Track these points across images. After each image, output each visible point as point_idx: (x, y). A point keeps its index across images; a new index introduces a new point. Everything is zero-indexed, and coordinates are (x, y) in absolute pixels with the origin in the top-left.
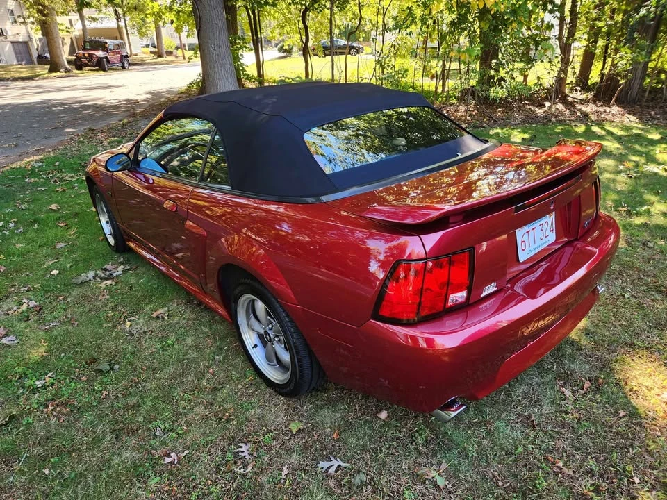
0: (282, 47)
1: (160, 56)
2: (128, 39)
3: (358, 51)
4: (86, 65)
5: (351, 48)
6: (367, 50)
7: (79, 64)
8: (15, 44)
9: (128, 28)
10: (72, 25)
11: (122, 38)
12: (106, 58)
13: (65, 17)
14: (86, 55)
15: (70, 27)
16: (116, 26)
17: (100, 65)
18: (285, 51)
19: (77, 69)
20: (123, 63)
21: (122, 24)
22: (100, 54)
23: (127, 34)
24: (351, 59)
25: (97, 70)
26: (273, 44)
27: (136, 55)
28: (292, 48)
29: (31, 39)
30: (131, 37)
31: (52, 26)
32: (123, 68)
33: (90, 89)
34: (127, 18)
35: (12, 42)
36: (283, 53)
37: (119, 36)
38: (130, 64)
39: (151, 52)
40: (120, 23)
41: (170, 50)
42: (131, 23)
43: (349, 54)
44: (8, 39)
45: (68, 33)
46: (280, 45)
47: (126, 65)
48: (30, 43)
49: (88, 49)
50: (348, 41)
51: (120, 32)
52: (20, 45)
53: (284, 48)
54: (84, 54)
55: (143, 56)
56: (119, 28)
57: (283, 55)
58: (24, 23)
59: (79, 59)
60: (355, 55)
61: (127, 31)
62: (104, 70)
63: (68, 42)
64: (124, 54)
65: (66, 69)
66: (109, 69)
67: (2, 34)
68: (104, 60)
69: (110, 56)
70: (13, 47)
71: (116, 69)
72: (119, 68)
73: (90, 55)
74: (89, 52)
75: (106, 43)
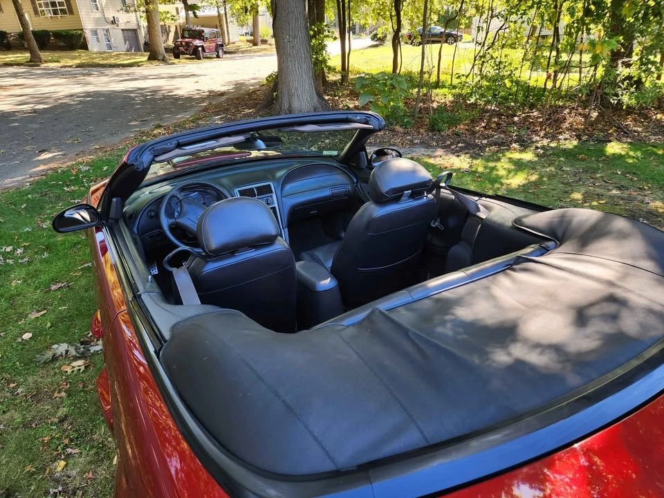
0: (375, 35)
1: (255, 44)
2: (227, 27)
3: (456, 39)
4: (183, 53)
5: (449, 35)
6: (466, 37)
7: (177, 52)
8: (125, 32)
9: (228, 16)
10: (178, 13)
11: (221, 26)
12: (202, 47)
13: (172, 5)
14: (184, 43)
15: (176, 14)
16: (217, 14)
17: (196, 54)
18: (379, 39)
19: (175, 57)
20: (218, 52)
21: (222, 12)
22: (197, 42)
23: (227, 22)
24: (447, 49)
25: (192, 59)
26: (368, 31)
27: (234, 43)
28: (386, 36)
29: (139, 26)
30: (230, 25)
31: (153, 15)
32: (218, 57)
33: (173, 78)
34: (228, 6)
35: (122, 30)
36: (376, 41)
37: (218, 25)
38: (226, 53)
39: (248, 41)
40: (220, 11)
41: (266, 38)
42: (231, 12)
43: (446, 42)
44: (120, 27)
45: (173, 21)
46: (374, 33)
47: (220, 54)
48: (138, 31)
49: (186, 38)
50: (446, 28)
51: (220, 21)
52: (130, 33)
53: (378, 36)
54: (181, 42)
55: (240, 44)
56: (219, 15)
57: (376, 43)
58: (135, 11)
59: (177, 47)
60: (452, 44)
61: (226, 19)
62: (199, 58)
63: (173, 30)
64: (219, 43)
65: (164, 57)
66: (204, 58)
67: (113, 22)
68: (200, 49)
69: (206, 45)
70: (124, 34)
71: (211, 58)
72: (212, 56)
73: (187, 44)
74: (187, 40)
75: (203, 32)
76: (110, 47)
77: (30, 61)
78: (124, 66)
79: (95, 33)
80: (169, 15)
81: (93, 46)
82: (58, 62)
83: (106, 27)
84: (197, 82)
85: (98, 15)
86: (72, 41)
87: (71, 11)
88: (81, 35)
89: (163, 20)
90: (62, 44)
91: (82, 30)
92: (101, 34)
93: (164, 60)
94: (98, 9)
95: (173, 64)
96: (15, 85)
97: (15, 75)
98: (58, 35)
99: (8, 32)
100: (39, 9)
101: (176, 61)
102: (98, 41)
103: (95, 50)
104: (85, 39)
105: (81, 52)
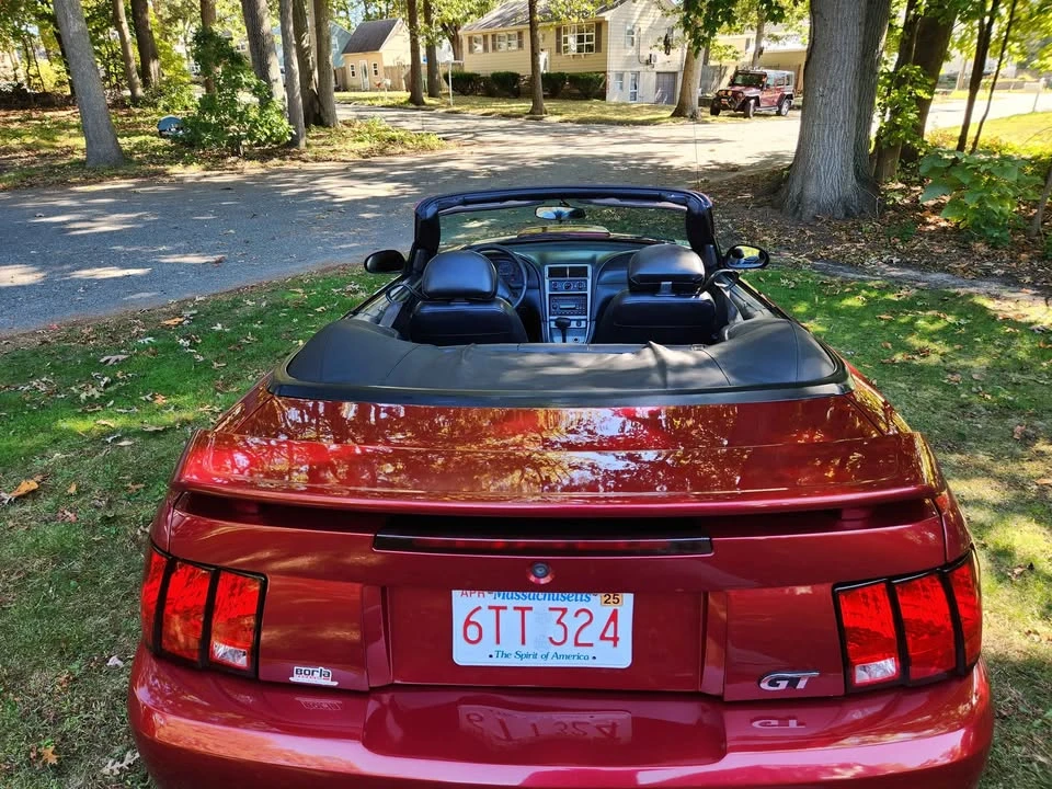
4: (725, 108)
7: (716, 106)
8: (661, 75)
12: (757, 98)
13: (739, 36)
14: (730, 93)
17: (743, 109)
19: (712, 114)
20: (780, 107)
22: (752, 92)
25: (737, 116)
32: (779, 114)
35: (658, 73)
44: (655, 69)
45: (734, 60)
47: (784, 109)
49: (737, 85)
52: (667, 77)
54: (727, 91)
59: (718, 98)
62: (746, 116)
63: (730, 72)
64: (787, 93)
65: (694, 113)
66: (754, 115)
67: (648, 62)
68: (752, 102)
69: (762, 95)
70: (658, 78)
71: (766, 115)
72: (771, 113)
73: (735, 94)
74: (737, 88)
75: (766, 76)
76: (634, 96)
77: (531, 113)
78: (636, 123)
79: (621, 76)
80: (730, 51)
81: (614, 95)
82: (561, 114)
83: (636, 69)
84: (712, 151)
85: (631, 52)
86: (588, 87)
87: (599, 47)
88: (601, 80)
89: (720, 59)
90: (577, 91)
91: (605, 72)
92: (628, 78)
93: (694, 117)
94: (633, 44)
95: (706, 122)
96: (497, 142)
97: (502, 130)
98: (575, 79)
99: (521, 74)
100: (563, 45)
101: (711, 118)
102: (621, 88)
103: (615, 100)
104: (605, 84)
105: (594, 103)
